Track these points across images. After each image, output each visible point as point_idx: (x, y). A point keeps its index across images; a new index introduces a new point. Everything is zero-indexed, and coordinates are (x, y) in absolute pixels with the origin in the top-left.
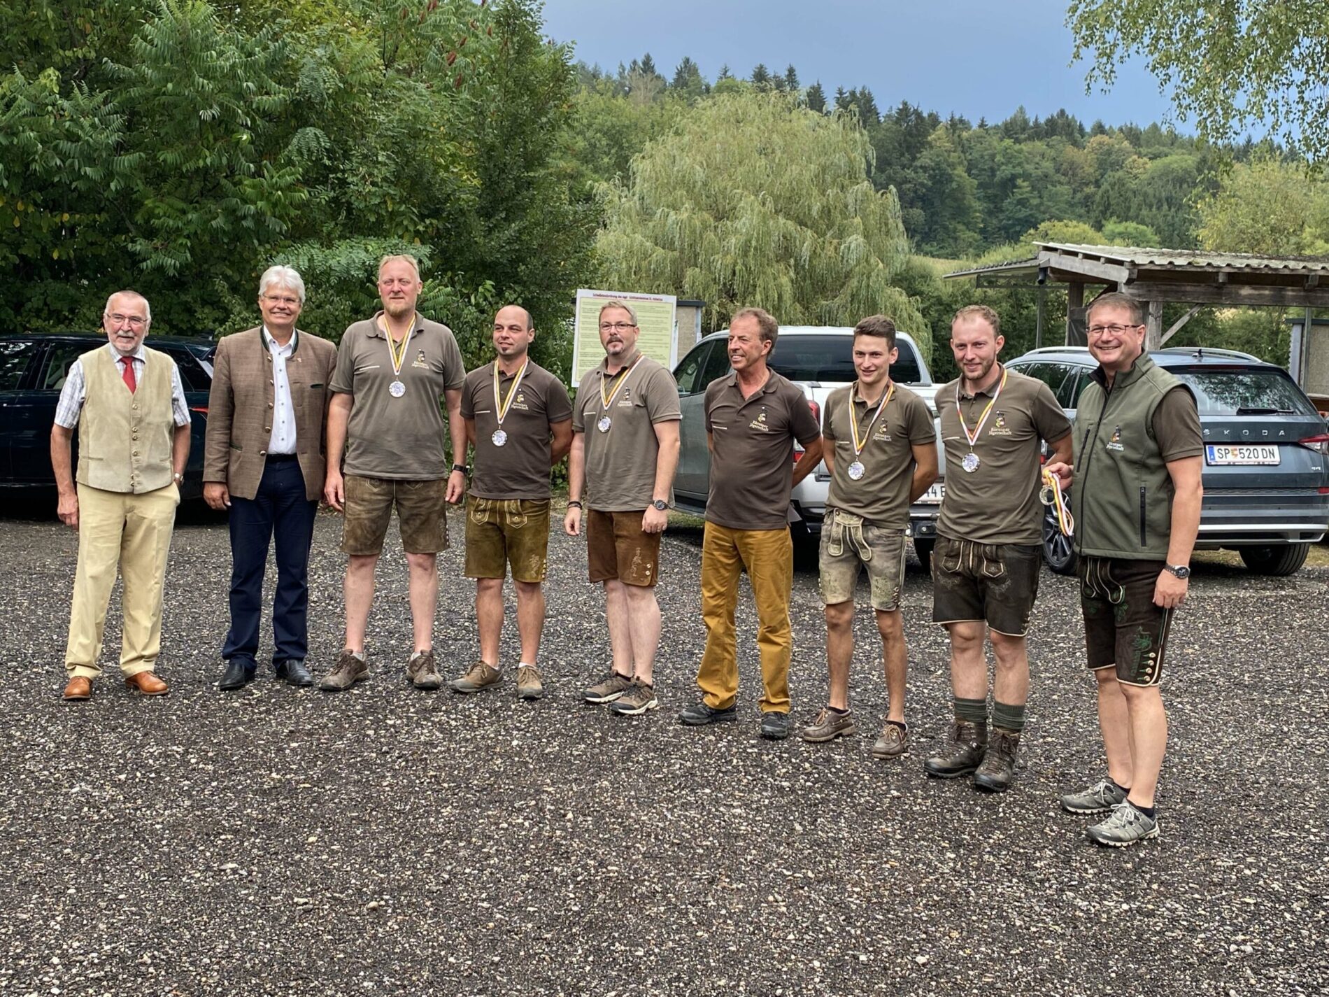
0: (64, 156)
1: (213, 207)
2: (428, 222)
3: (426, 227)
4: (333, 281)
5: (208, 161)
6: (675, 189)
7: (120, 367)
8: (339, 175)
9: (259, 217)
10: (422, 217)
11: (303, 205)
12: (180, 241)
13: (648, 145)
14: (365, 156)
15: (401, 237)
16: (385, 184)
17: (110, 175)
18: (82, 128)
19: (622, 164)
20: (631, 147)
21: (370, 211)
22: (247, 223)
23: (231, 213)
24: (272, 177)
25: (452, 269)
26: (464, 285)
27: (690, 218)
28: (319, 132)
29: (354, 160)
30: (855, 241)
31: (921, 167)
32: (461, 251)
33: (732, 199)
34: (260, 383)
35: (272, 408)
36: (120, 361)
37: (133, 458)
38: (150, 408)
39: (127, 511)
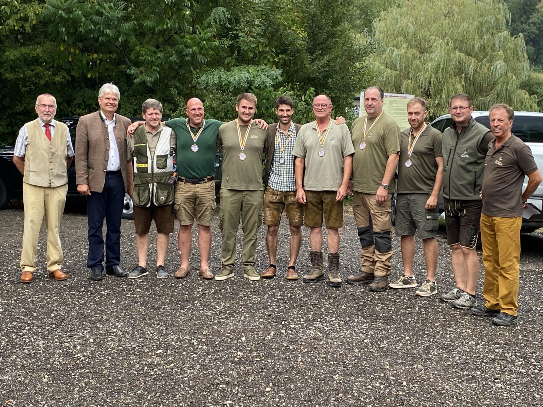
0: (95, 24)
1: (170, 50)
2: (280, 56)
3: (279, 59)
4: (231, 89)
5: (169, 25)
6: (397, 36)
7: (44, 129)
8: (235, 32)
9: (194, 55)
10: (277, 54)
11: (216, 49)
12: (153, 68)
13: (382, 13)
14: (248, 22)
15: (266, 65)
16: (258, 37)
17: (119, 34)
18: (105, 9)
19: (368, 23)
20: (373, 14)
21: (250, 51)
22: (188, 58)
23: (180, 53)
24: (200, 34)
25: (292, 81)
26: (298, 91)
27: (406, 52)
28: (225, 9)
29: (242, 24)
30: (500, 64)
31: (532, 23)
32: (297, 72)
33: (429, 41)
34: (102, 139)
35: (108, 150)
36: (44, 126)
37: (50, 171)
38: (58, 148)
39: (46, 195)
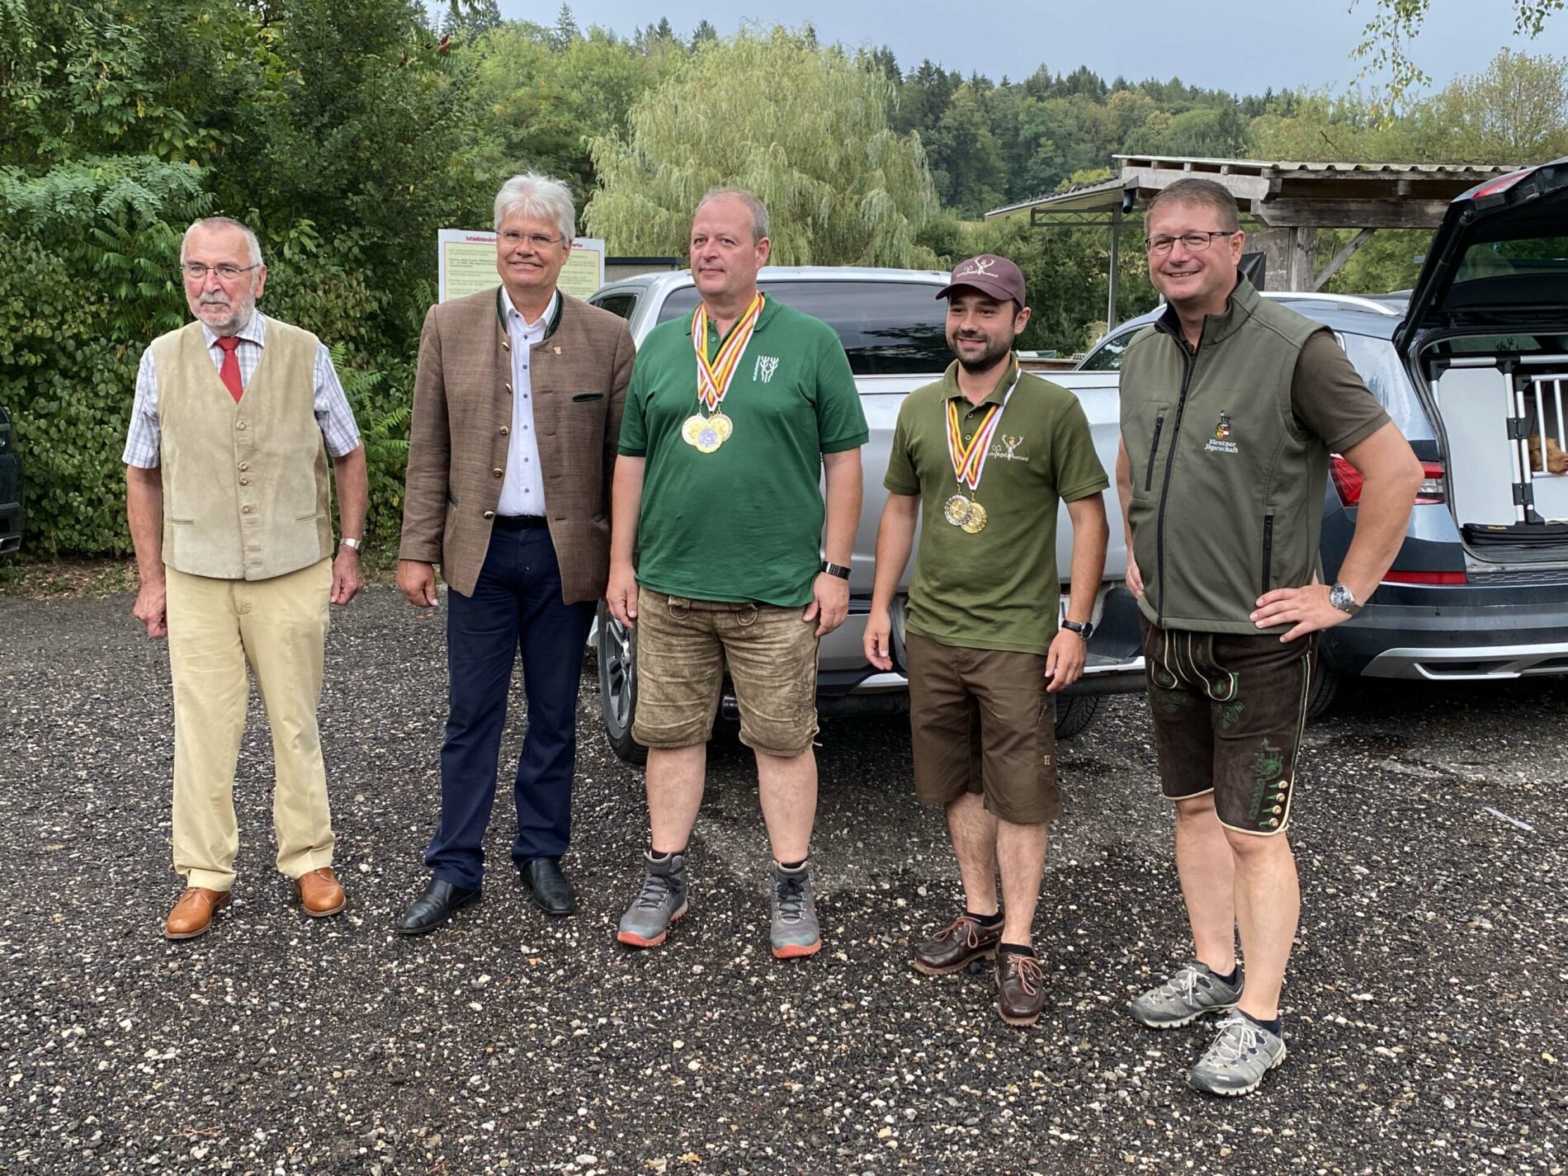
7: (215, 356)
30: (877, 195)
31: (945, 128)
34: (488, 388)
35: (505, 435)
36: (215, 344)
38: (271, 428)
39: (239, 611)
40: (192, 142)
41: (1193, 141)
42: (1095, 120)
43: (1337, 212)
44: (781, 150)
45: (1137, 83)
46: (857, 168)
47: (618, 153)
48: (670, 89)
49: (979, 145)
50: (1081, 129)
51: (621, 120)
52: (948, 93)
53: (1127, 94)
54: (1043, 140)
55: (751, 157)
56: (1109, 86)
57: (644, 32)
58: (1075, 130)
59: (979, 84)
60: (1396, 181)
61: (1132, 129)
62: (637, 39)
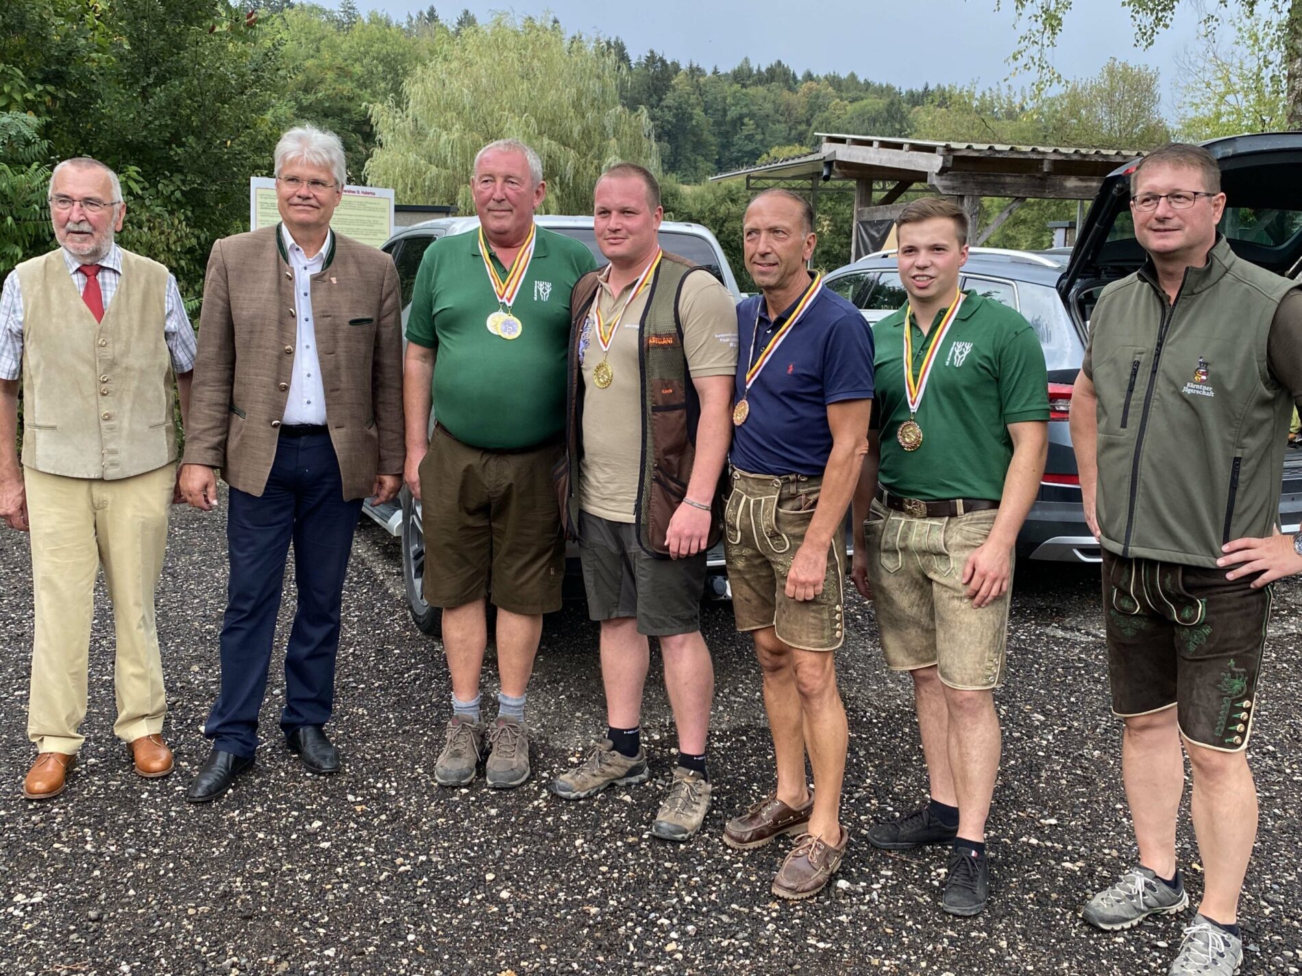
3: (40, 96)
6: (445, 111)
7: (79, 281)
10: (33, 83)
13: (419, 69)
27: (461, 138)
33: (499, 120)
34: (273, 313)
35: (290, 353)
36: (78, 270)
37: (103, 424)
38: (128, 343)
39: (96, 508)
40: (30, 96)
41: (866, 124)
42: (788, 105)
43: (995, 184)
44: (533, 120)
45: (822, 76)
46: (596, 138)
47: (394, 118)
48: (439, 67)
49: (694, 122)
50: (777, 112)
51: (397, 89)
52: (669, 79)
53: (814, 85)
54: (746, 120)
55: (508, 126)
56: (800, 77)
57: (415, 17)
58: (772, 112)
59: (695, 72)
60: (1042, 160)
61: (817, 113)
62: (408, 23)
